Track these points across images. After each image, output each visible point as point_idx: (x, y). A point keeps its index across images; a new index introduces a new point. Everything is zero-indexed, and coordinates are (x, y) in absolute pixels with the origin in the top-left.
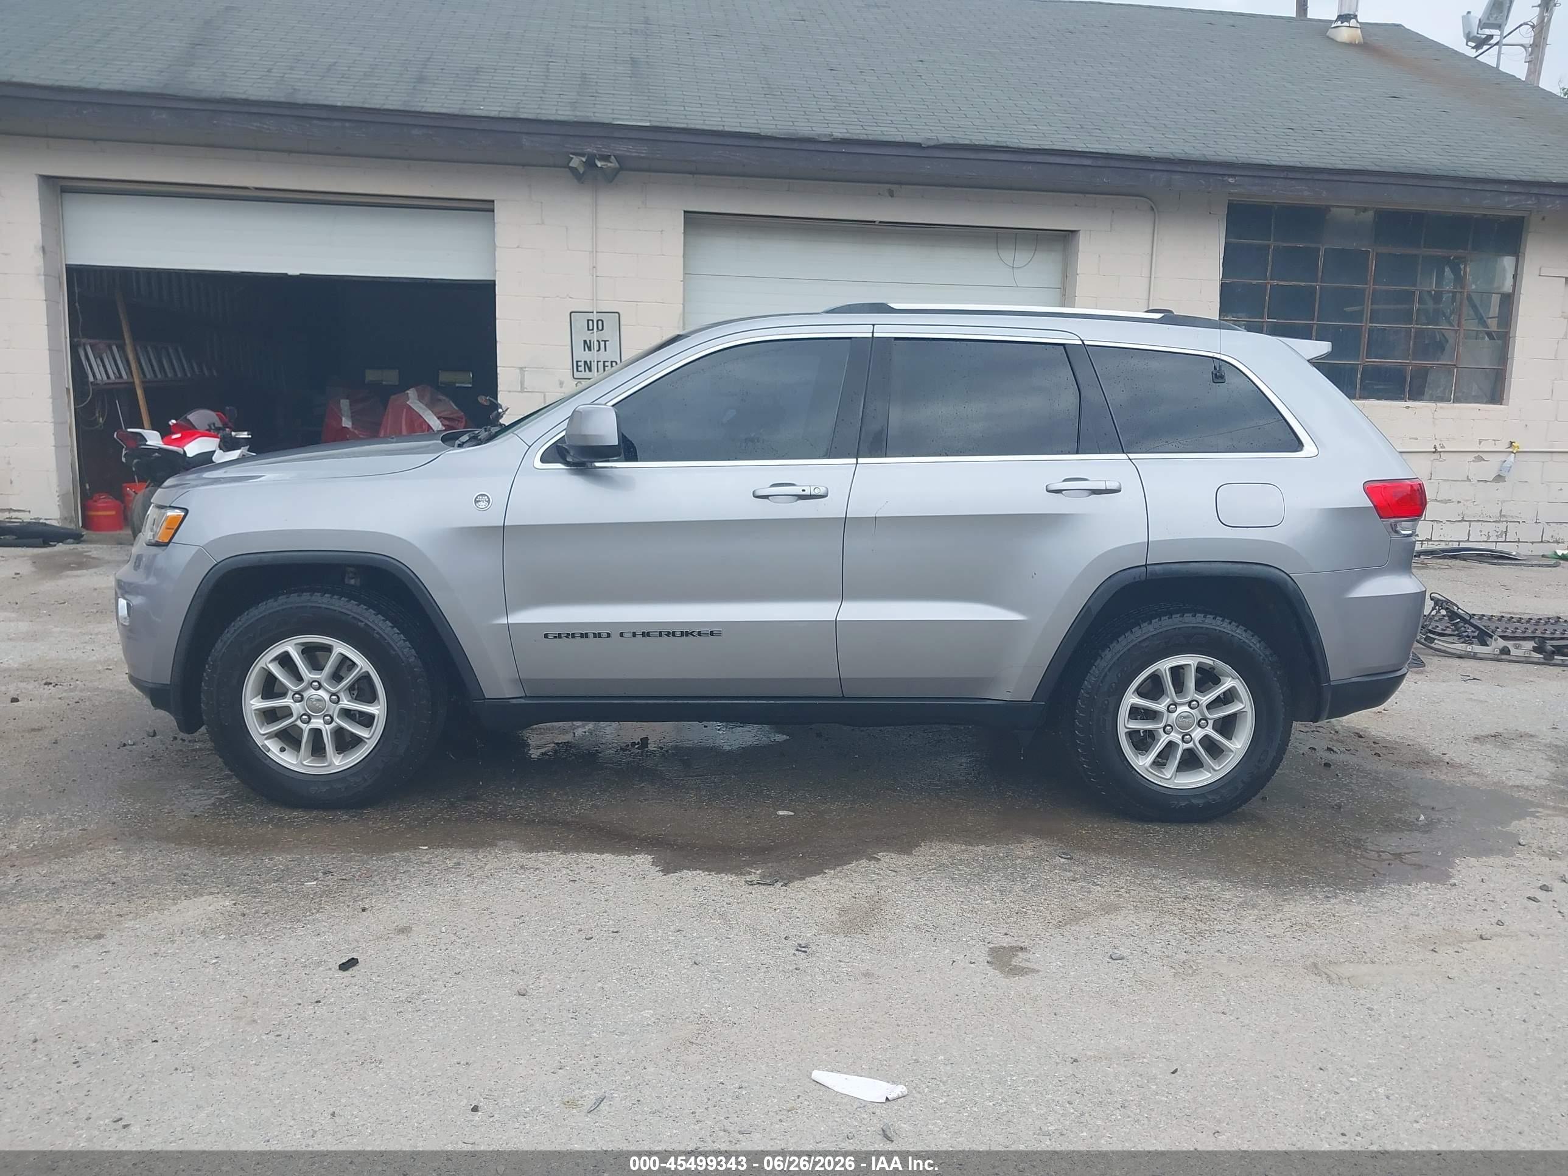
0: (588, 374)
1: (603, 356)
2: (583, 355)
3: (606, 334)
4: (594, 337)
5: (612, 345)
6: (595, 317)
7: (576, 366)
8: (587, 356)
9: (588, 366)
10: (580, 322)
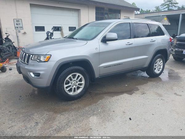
0: (18, 29)
1: (20, 26)
2: (16, 26)
3: (20, 23)
4: (18, 23)
5: (21, 24)
6: (18, 20)
7: (15, 28)
8: (17, 26)
9: (17, 28)
10: (15, 21)
